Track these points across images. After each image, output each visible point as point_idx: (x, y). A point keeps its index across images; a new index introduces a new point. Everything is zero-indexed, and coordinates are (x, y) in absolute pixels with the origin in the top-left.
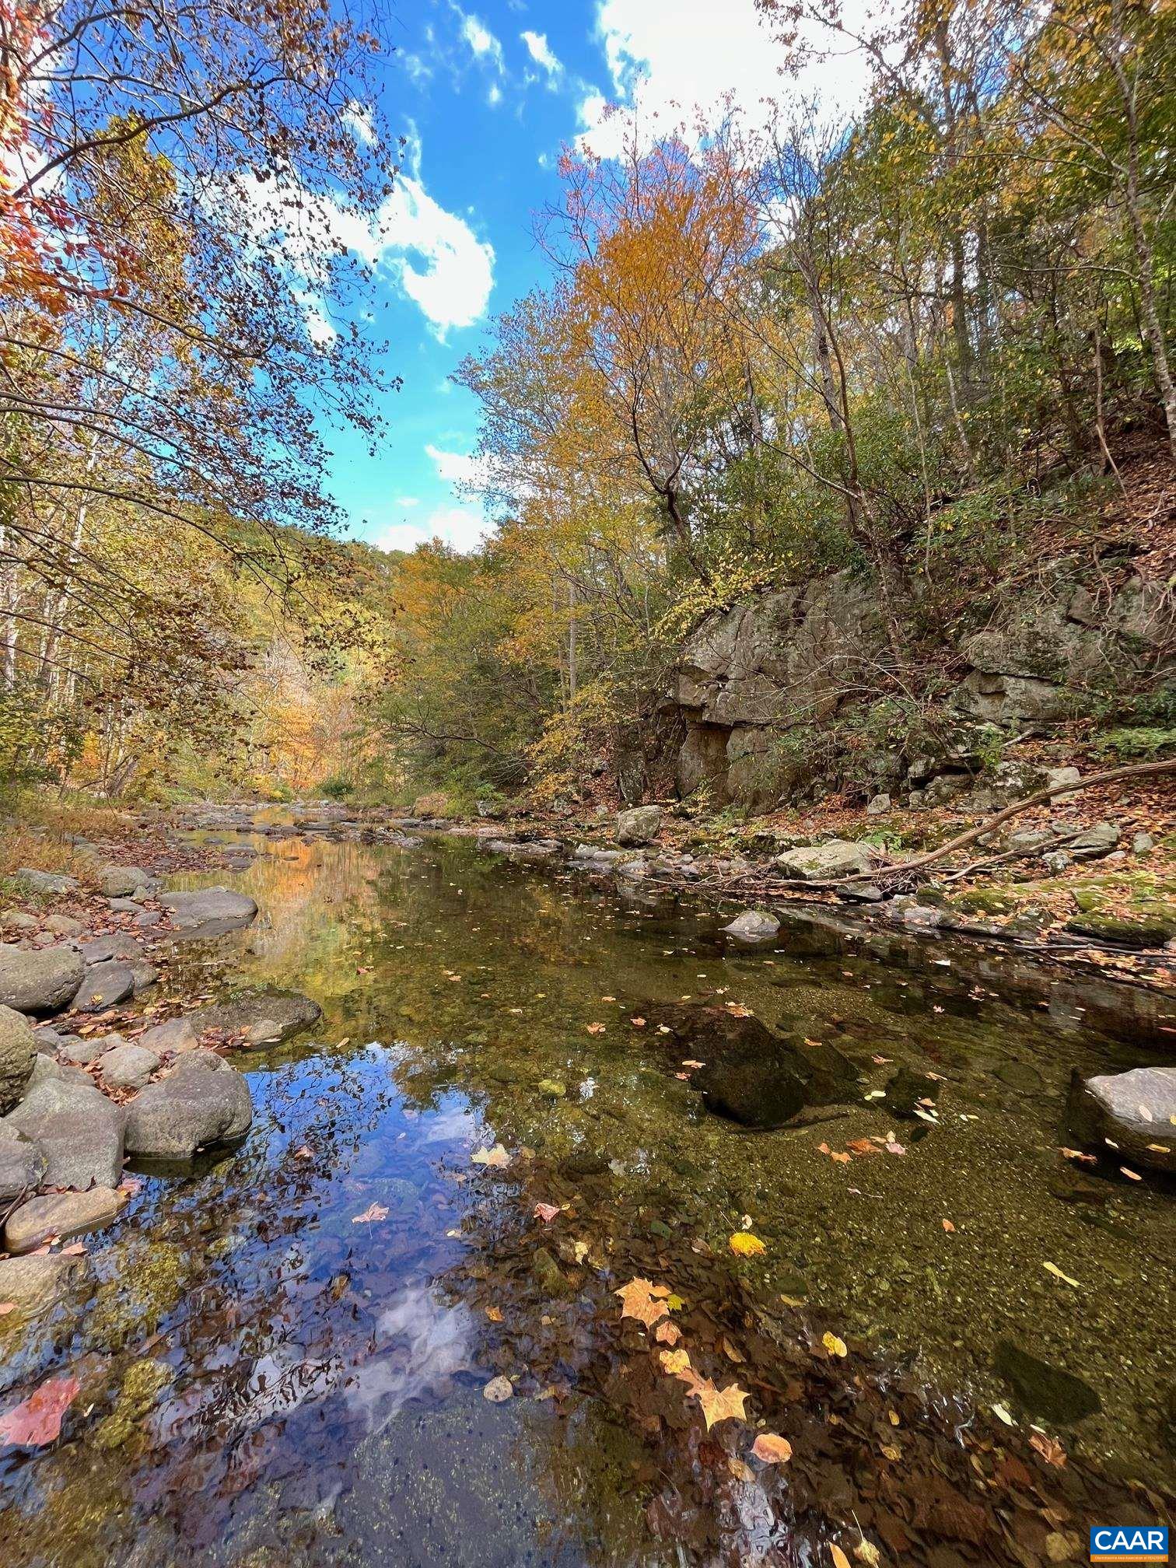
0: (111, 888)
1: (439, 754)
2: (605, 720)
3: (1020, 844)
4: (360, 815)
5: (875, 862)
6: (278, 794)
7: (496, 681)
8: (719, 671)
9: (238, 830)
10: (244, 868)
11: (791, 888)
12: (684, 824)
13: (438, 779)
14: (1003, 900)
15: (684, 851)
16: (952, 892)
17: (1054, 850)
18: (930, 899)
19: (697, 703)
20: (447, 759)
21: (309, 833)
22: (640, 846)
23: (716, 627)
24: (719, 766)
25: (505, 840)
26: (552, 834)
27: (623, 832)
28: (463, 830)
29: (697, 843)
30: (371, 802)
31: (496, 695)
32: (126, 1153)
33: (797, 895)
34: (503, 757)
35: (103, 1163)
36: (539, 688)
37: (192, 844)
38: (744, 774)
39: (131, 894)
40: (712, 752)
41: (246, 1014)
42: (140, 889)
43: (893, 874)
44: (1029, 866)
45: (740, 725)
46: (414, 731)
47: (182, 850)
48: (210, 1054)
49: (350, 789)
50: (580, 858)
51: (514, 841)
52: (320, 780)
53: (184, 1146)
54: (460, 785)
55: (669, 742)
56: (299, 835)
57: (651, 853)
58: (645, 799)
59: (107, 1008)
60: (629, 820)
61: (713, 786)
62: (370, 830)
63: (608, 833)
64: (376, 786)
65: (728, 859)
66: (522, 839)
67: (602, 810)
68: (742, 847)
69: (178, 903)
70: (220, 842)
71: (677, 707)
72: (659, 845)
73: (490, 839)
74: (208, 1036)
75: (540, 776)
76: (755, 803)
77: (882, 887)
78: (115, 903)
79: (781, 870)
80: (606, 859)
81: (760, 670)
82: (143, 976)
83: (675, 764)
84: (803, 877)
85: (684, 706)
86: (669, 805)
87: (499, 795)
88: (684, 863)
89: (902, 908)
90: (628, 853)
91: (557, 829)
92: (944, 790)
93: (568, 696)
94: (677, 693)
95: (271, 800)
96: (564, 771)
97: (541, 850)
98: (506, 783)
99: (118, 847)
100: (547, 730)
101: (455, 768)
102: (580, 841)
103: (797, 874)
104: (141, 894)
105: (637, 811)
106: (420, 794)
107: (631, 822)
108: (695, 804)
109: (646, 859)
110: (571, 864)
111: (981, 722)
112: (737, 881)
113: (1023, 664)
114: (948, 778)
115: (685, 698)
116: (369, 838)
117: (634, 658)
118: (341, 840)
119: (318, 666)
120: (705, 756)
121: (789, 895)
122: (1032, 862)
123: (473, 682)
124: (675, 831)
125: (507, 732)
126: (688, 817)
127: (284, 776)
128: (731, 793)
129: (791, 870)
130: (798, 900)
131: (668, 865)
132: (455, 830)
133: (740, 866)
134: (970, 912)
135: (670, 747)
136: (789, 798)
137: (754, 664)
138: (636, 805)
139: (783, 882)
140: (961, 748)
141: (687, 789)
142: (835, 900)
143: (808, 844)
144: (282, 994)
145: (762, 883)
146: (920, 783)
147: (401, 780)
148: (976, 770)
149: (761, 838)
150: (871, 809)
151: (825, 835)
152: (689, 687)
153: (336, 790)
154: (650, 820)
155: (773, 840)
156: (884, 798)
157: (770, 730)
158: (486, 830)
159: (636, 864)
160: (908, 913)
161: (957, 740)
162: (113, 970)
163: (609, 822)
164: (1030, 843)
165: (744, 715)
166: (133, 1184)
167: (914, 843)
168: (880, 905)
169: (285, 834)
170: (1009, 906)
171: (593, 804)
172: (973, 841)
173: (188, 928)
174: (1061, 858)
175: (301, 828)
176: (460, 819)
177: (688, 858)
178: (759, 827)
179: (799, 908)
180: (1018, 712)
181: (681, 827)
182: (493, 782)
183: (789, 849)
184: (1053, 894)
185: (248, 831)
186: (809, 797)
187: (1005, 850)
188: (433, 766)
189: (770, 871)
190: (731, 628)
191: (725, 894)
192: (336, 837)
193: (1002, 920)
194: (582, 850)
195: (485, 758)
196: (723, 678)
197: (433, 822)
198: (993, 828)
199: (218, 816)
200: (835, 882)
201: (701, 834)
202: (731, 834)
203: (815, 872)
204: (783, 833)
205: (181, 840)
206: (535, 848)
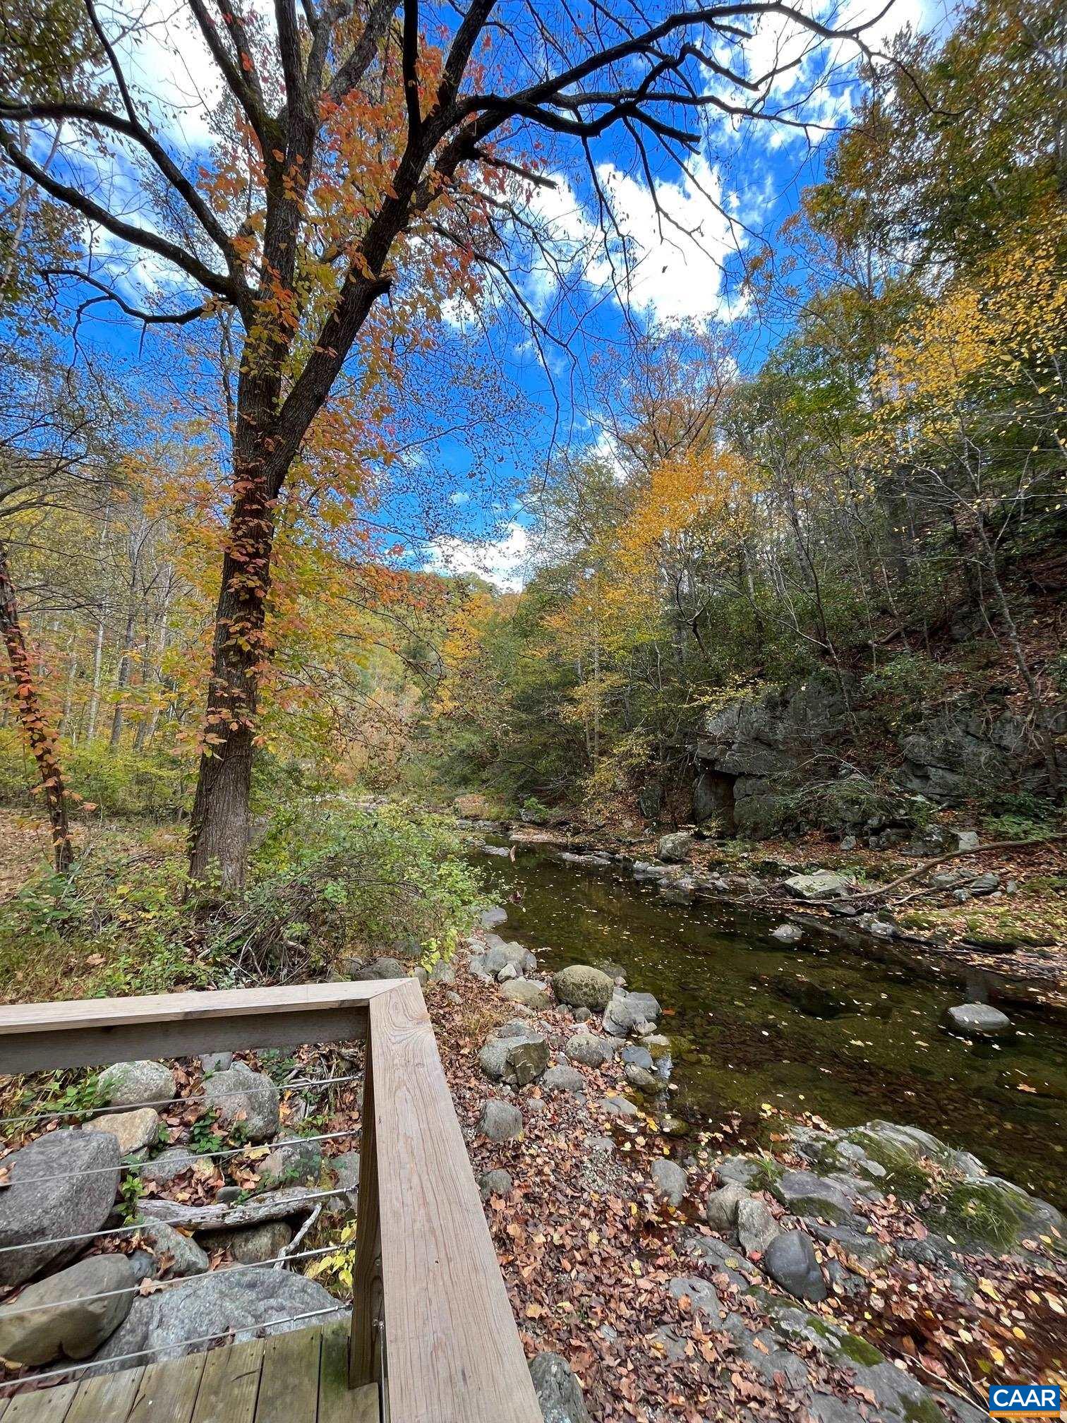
3: (941, 883)
5: (850, 890)
8: (727, 737)
11: (796, 904)
12: (706, 846)
14: (928, 922)
15: (711, 870)
16: (899, 912)
17: (961, 887)
18: (886, 917)
19: (711, 758)
22: (679, 863)
24: (727, 802)
26: (601, 846)
27: (665, 851)
29: (720, 863)
33: (802, 909)
38: (746, 809)
40: (721, 791)
43: (862, 898)
44: (947, 897)
45: (743, 775)
50: (637, 871)
57: (689, 869)
60: (668, 841)
61: (724, 817)
66: (579, 849)
67: (627, 824)
68: (754, 868)
72: (692, 863)
76: (755, 830)
77: (856, 907)
79: (788, 890)
80: (654, 872)
81: (757, 738)
83: (689, 795)
84: (804, 897)
85: (701, 758)
86: (690, 829)
88: (714, 878)
89: (869, 923)
90: (670, 869)
91: (603, 842)
92: (893, 838)
102: (635, 858)
103: (798, 894)
105: (672, 836)
107: (669, 844)
108: (710, 829)
111: (915, 794)
113: (940, 760)
114: (894, 831)
120: (716, 793)
121: (795, 908)
122: (946, 895)
124: (701, 852)
126: (703, 837)
128: (736, 822)
129: (795, 891)
131: (702, 880)
133: (755, 883)
134: (910, 928)
136: (781, 830)
137: (753, 734)
138: (669, 831)
139: (791, 900)
140: (902, 812)
141: (702, 816)
142: (826, 914)
143: (803, 872)
146: (876, 832)
148: (912, 828)
149: (768, 863)
150: (844, 846)
151: (813, 865)
154: (684, 844)
155: (777, 865)
156: (852, 839)
157: (765, 780)
160: (873, 926)
161: (899, 805)
164: (947, 882)
165: (746, 769)
167: (875, 875)
168: (856, 919)
170: (932, 926)
171: (620, 818)
172: (912, 878)
174: (963, 894)
177: (716, 875)
178: (765, 856)
180: (938, 790)
181: (703, 848)
184: (956, 919)
186: (797, 830)
187: (932, 885)
189: (778, 888)
190: (735, 708)
193: (927, 933)
194: (638, 865)
196: (730, 742)
198: (925, 871)
200: (825, 902)
201: (721, 855)
202: (744, 858)
203: (812, 894)
204: (783, 860)
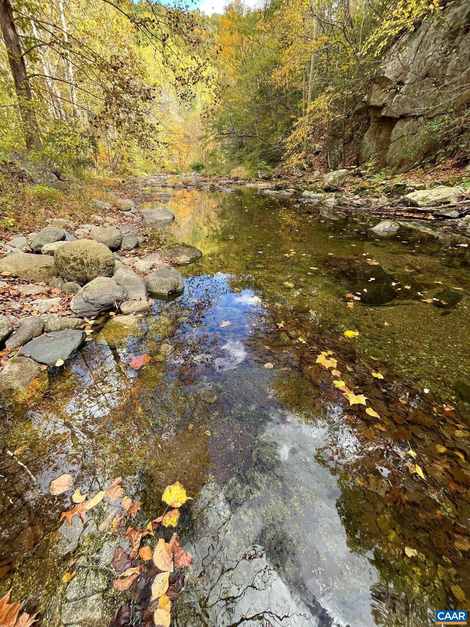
0: (123, 207)
1: (240, 147)
2: (325, 121)
4: (208, 179)
5: (461, 198)
6: (175, 170)
7: (268, 99)
8: (399, 79)
9: (162, 186)
10: (167, 201)
11: (409, 211)
12: (358, 179)
13: (241, 161)
15: (355, 193)
19: (380, 104)
20: (244, 150)
21: (189, 187)
22: (334, 191)
23: (405, 44)
24: (384, 145)
25: (270, 189)
26: (292, 186)
27: (326, 184)
28: (252, 185)
29: (363, 189)
30: (212, 173)
31: (268, 108)
32: (148, 292)
33: (411, 215)
34: (270, 146)
35: (142, 294)
36: (290, 103)
37: (147, 192)
38: (398, 149)
39: (130, 210)
40: (382, 136)
41: (177, 253)
42: (132, 208)
45: (404, 117)
46: (229, 134)
47: (143, 194)
48: (168, 265)
49: (203, 167)
50: (304, 197)
51: (274, 190)
52: (190, 163)
53: (165, 292)
54: (250, 163)
55: (358, 132)
56: (185, 188)
57: (339, 194)
58: (340, 166)
59: (132, 249)
60: (330, 177)
61: (379, 158)
62: (213, 185)
63: (319, 185)
64: (214, 165)
65: (378, 197)
66: (278, 188)
67: (317, 173)
68: (387, 191)
69: (147, 214)
70: (157, 191)
71: (369, 107)
72: (344, 190)
73: (263, 189)
74: (166, 260)
75: (289, 156)
76: (400, 166)
77: (461, 211)
78: (126, 213)
79: (405, 202)
80: (316, 198)
81: (427, 75)
82: (141, 239)
83: (360, 145)
84: (417, 205)
85: (372, 106)
86: (351, 169)
87: (268, 167)
88: (354, 199)
89: (468, 221)
90: (328, 195)
91: (294, 184)
93: (306, 107)
94: (369, 98)
95: (173, 173)
96: (300, 152)
97: (286, 193)
98: (271, 161)
99: (121, 193)
100: (294, 129)
101: (248, 154)
102: (305, 189)
103: (414, 204)
104: (133, 210)
105: (335, 173)
106: (232, 168)
107: (331, 179)
108: (366, 168)
109: (336, 197)
110: (300, 200)
112: (381, 208)
115: (374, 101)
116: (213, 189)
117: (347, 75)
118: (202, 190)
119: (183, 96)
120: (377, 139)
121: (406, 214)
123: (257, 102)
124: (352, 183)
125: (273, 131)
126: (361, 175)
127: (176, 162)
128: (387, 161)
129: (411, 202)
130: (411, 217)
131: (347, 200)
132: (248, 185)
133: (384, 200)
135: (358, 135)
136: (421, 163)
137: (424, 71)
138: (334, 170)
139: (405, 208)
141: (363, 160)
142: (431, 217)
143: (424, 188)
144: (188, 247)
145: (394, 209)
147: (224, 162)
149: (399, 186)
151: (436, 183)
152: (378, 92)
153: (197, 168)
154: (341, 178)
155: (405, 186)
157: (421, 119)
158: (262, 185)
159: (331, 199)
162: (131, 236)
163: (320, 179)
165: (408, 109)
166: (152, 301)
168: (456, 220)
169: (180, 188)
171: (313, 170)
173: (152, 223)
175: (186, 185)
176: (250, 180)
177: (357, 197)
178: (399, 180)
179: (410, 221)
181: (356, 181)
182: (265, 160)
183: (412, 191)
185: (166, 186)
186: (433, 161)
188: (237, 155)
189: (399, 203)
190: (415, 43)
191: (373, 214)
192: (199, 188)
194: (306, 193)
195: (262, 146)
196: (401, 83)
197: (239, 182)
199: (154, 180)
200: (434, 208)
201: (366, 184)
202: (382, 184)
203: (425, 203)
204: (411, 183)
205: (143, 191)
206: (284, 192)
